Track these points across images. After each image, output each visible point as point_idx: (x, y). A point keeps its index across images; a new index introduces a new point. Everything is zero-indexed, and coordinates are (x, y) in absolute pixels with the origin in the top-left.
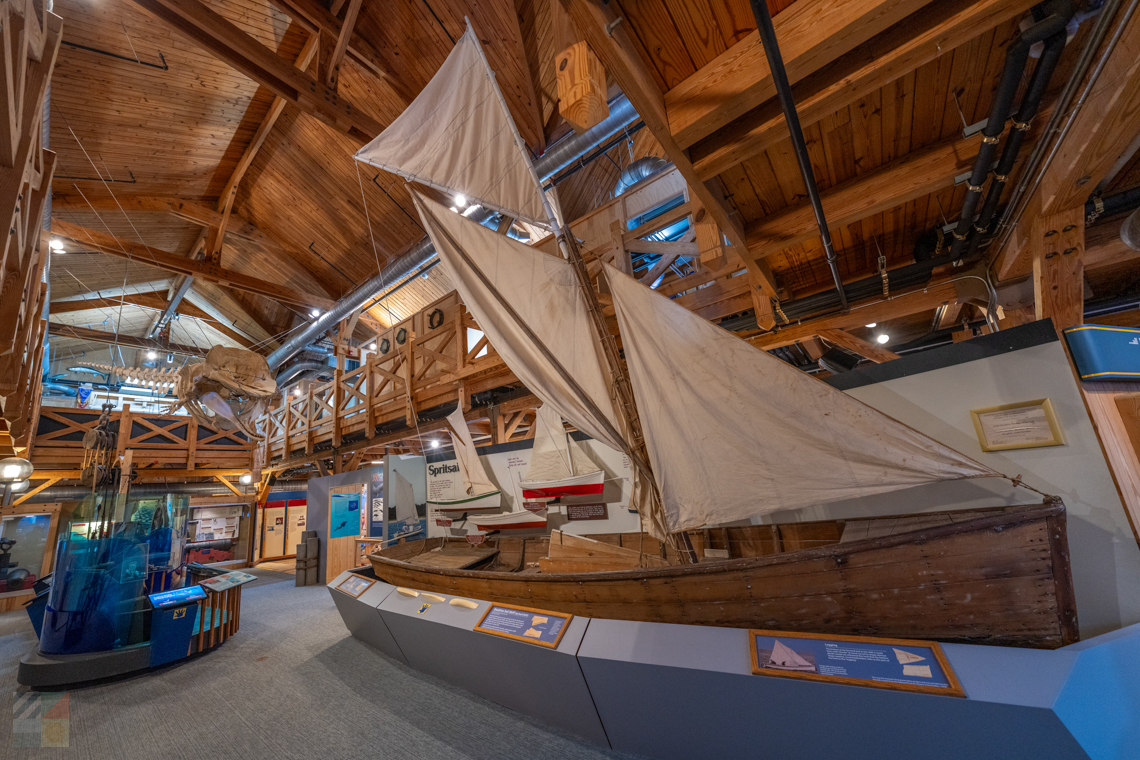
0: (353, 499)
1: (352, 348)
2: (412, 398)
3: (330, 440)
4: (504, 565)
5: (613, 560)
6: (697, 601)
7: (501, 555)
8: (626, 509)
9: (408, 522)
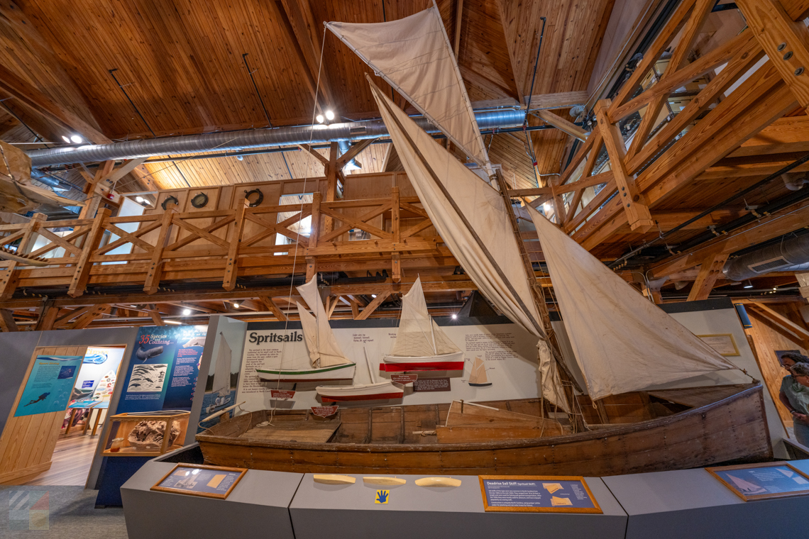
0: (69, 363)
1: (114, 193)
2: (235, 262)
3: (67, 286)
4: (347, 436)
5: (513, 424)
6: (636, 452)
7: (344, 426)
8: (467, 383)
9: (221, 393)
